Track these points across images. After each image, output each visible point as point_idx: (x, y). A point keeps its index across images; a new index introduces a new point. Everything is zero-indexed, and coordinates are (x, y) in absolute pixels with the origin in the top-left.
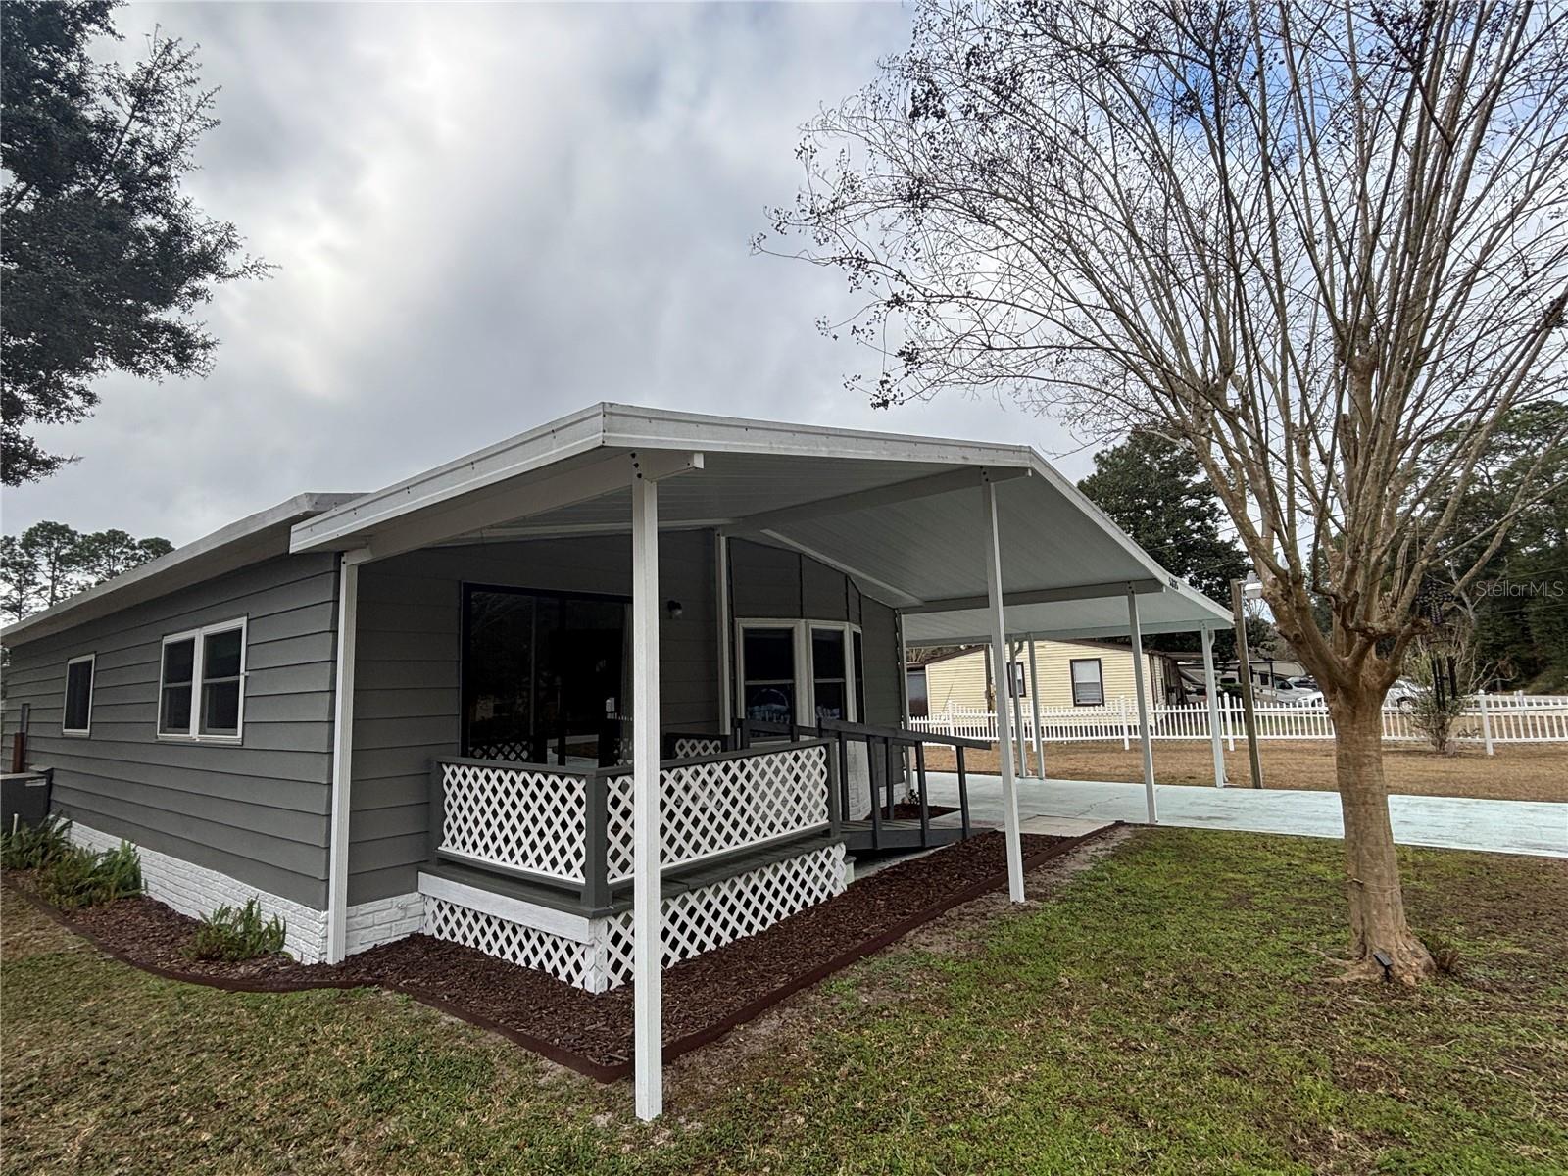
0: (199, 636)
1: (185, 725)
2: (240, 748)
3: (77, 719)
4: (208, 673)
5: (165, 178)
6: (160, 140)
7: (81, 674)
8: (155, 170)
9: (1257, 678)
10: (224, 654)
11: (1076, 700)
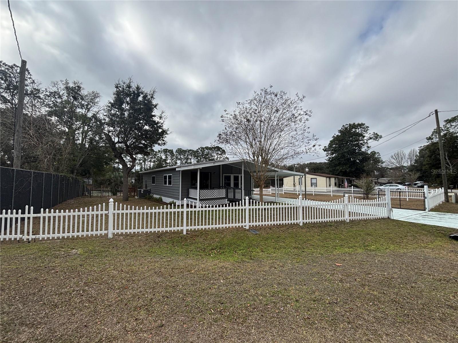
0: (167, 175)
1: (166, 184)
2: (172, 187)
3: (153, 182)
4: (168, 179)
5: (162, 126)
6: (162, 122)
7: (154, 178)
8: (162, 125)
9: (374, 183)
10: (170, 177)
11: (312, 186)
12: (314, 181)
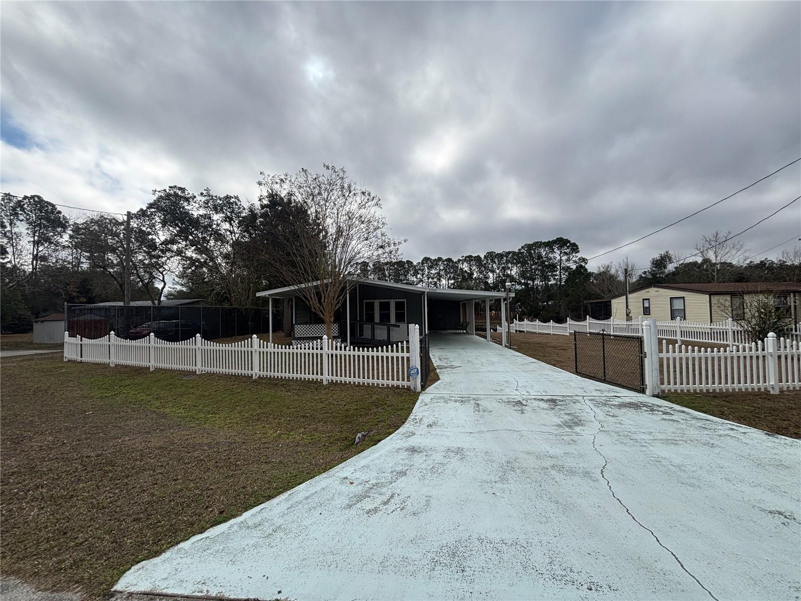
11: (673, 318)
12: (678, 305)
